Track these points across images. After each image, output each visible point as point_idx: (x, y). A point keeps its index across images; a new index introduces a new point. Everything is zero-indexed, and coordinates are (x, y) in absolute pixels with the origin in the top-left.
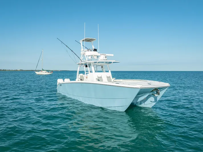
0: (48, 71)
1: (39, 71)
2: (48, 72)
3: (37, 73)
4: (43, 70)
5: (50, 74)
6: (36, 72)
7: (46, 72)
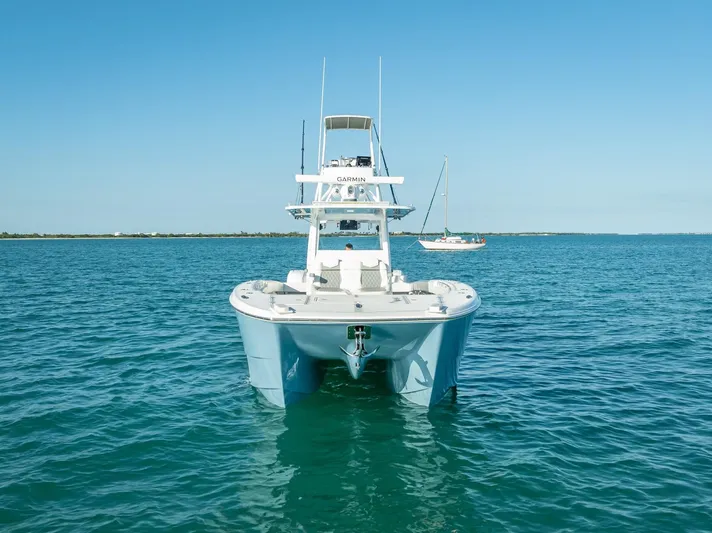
0: (467, 237)
1: (432, 237)
2: (468, 242)
3: (427, 245)
4: (449, 234)
5: (480, 248)
6: (423, 239)
7: (459, 242)
